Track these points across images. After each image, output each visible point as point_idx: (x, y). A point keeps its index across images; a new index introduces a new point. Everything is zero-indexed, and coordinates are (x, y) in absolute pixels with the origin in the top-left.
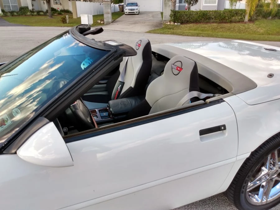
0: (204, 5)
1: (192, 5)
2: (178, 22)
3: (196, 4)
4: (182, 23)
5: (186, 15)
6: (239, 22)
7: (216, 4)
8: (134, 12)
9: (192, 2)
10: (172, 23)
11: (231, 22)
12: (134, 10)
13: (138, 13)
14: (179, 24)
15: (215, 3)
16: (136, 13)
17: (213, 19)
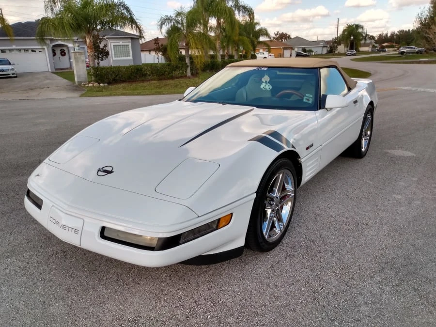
0: (115, 59)
1: (102, 60)
2: (103, 82)
3: (107, 57)
4: (109, 83)
5: (113, 72)
6: (181, 77)
7: (131, 58)
8: (9, 74)
9: (101, 56)
10: (96, 84)
11: (172, 78)
12: (7, 70)
13: (16, 75)
14: (106, 84)
15: (130, 56)
16: (12, 75)
17: (149, 75)
